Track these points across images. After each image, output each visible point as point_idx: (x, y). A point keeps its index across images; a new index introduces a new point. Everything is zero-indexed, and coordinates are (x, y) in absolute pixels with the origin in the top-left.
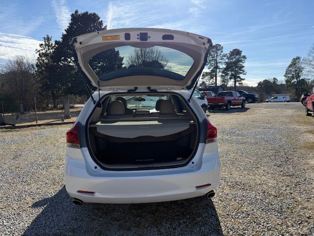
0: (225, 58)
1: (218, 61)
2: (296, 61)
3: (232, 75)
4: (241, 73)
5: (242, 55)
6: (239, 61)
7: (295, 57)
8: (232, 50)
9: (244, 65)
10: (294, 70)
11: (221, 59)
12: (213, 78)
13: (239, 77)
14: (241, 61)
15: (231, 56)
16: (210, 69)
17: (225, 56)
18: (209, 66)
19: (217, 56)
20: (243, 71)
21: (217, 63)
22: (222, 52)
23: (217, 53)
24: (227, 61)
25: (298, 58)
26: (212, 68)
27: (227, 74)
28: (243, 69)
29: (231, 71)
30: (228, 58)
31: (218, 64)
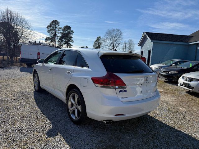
0: (61, 30)
1: (56, 31)
2: (99, 38)
3: (65, 42)
4: (70, 41)
5: (71, 30)
6: (69, 33)
7: (98, 37)
8: (65, 26)
9: (72, 36)
10: (98, 43)
11: (58, 30)
12: (53, 42)
13: (70, 44)
14: (70, 34)
15: (64, 29)
16: (51, 36)
17: (61, 29)
18: (50, 33)
19: (55, 27)
20: (72, 40)
21: (55, 32)
22: (59, 26)
23: (55, 26)
24: (62, 32)
25: (100, 37)
26: (52, 35)
27: (62, 41)
28: (72, 39)
29: (65, 39)
30: (63, 30)
31: (57, 33)
